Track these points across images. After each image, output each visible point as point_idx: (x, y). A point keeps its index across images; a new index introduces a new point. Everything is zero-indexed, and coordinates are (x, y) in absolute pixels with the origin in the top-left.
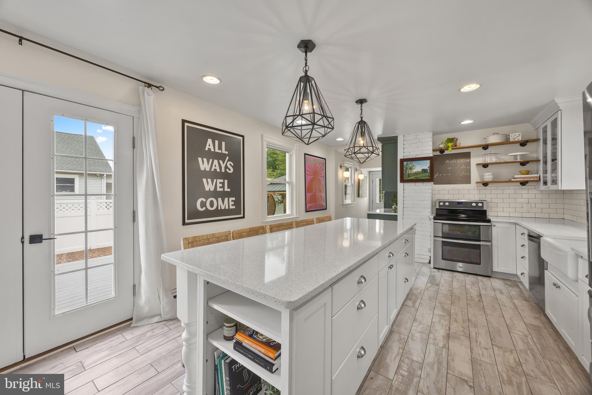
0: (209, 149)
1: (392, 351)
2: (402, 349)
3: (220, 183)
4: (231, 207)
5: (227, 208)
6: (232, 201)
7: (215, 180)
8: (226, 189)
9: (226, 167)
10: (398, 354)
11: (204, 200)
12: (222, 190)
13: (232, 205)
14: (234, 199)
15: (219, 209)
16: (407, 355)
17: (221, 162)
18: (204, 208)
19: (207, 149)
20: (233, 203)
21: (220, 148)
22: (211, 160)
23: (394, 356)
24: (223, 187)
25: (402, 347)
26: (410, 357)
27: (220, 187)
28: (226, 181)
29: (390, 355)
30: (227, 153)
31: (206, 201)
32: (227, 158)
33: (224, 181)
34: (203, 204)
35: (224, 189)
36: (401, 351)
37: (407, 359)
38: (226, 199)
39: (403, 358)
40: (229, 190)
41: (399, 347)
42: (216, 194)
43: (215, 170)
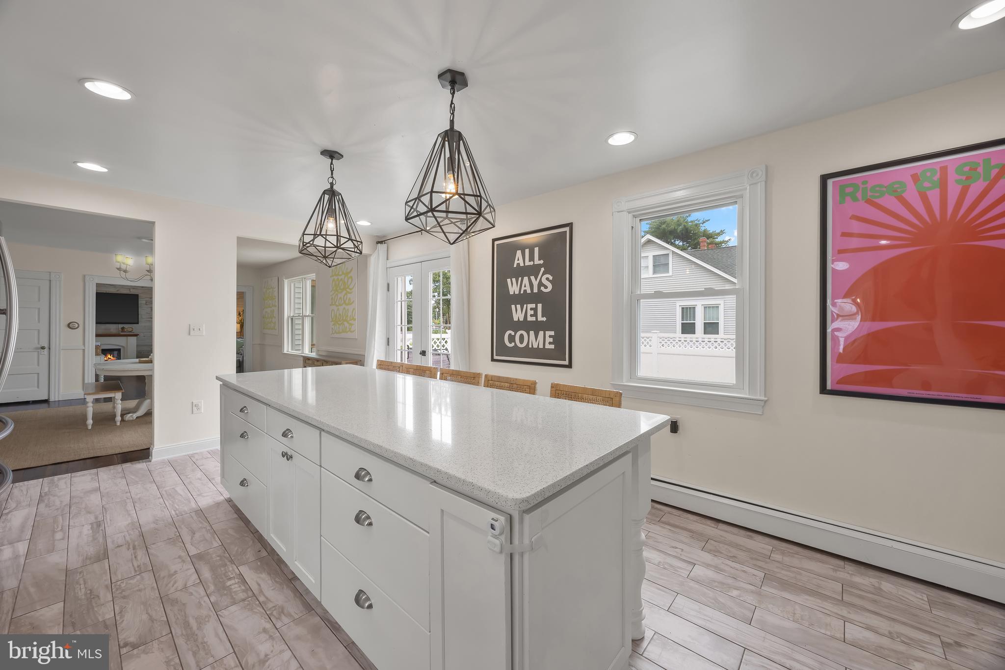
0: (518, 264)
1: (272, 588)
2: (265, 603)
3: (531, 309)
4: (548, 346)
5: (541, 346)
6: (550, 336)
7: (525, 305)
8: (540, 318)
9: (541, 284)
10: (261, 591)
11: (513, 333)
12: (534, 319)
13: (550, 343)
14: (552, 333)
15: (530, 346)
16: (248, 601)
17: (532, 278)
18: (513, 344)
19: (515, 266)
20: (551, 340)
21: (532, 258)
22: (520, 278)
23: (263, 585)
24: (535, 315)
25: (265, 604)
26: (241, 603)
27: (531, 316)
28: (540, 306)
29: (270, 582)
30: (542, 262)
31: (515, 334)
32: (543, 269)
33: (537, 306)
34: (512, 339)
35: (537, 318)
36: (262, 599)
37: (243, 597)
38: (541, 333)
39: (250, 594)
40: (544, 319)
41: (270, 601)
42: (526, 325)
43: (525, 291)
